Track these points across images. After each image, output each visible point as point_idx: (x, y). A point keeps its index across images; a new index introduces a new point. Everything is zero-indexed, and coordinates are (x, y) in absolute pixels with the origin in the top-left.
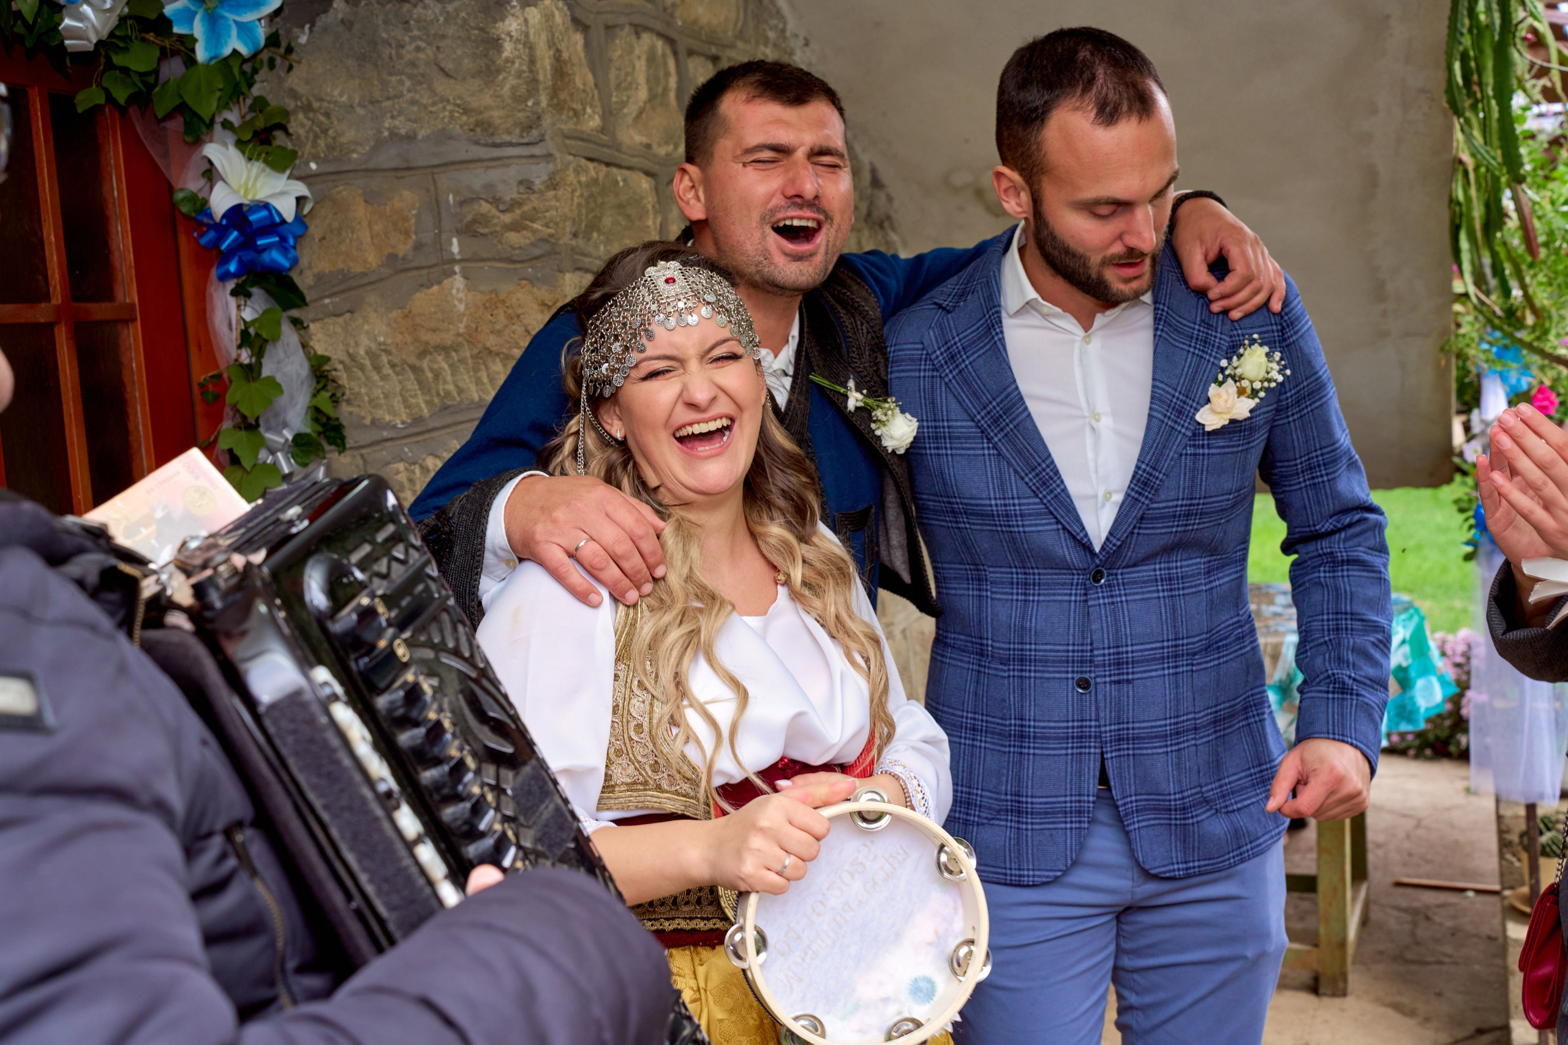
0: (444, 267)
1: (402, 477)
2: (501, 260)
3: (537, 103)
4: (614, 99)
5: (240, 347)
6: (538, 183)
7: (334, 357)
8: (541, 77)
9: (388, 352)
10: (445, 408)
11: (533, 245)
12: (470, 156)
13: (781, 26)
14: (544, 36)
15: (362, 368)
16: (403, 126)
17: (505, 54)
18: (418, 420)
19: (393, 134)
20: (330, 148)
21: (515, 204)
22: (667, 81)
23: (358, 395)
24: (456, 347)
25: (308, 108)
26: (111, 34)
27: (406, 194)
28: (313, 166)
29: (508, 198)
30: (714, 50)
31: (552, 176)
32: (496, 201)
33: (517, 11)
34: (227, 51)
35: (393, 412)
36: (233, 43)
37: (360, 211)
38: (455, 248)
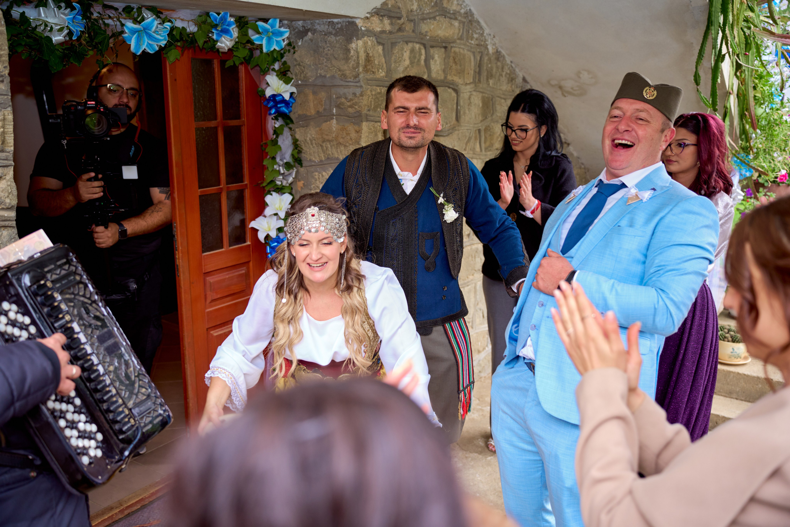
0: (330, 117)
1: (317, 177)
2: (346, 116)
3: (358, 70)
4: (393, 66)
5: (273, 135)
6: (358, 94)
7: (300, 140)
8: (360, 62)
9: (315, 140)
10: (328, 158)
11: (355, 113)
12: (340, 84)
13: (481, 32)
14: (363, 49)
15: (308, 143)
16: (322, 72)
17: (351, 54)
18: (321, 161)
19: (321, 75)
20: (304, 77)
21: (351, 100)
22: (420, 58)
23: (306, 151)
24: (332, 141)
25: (299, 65)
26: (233, 47)
27: (323, 93)
28: (300, 82)
29: (349, 98)
30: (444, 45)
31: (362, 92)
32: (346, 98)
33: (355, 41)
34: (272, 49)
35: (315, 158)
36: (275, 47)
37: (311, 97)
38: (334, 111)
